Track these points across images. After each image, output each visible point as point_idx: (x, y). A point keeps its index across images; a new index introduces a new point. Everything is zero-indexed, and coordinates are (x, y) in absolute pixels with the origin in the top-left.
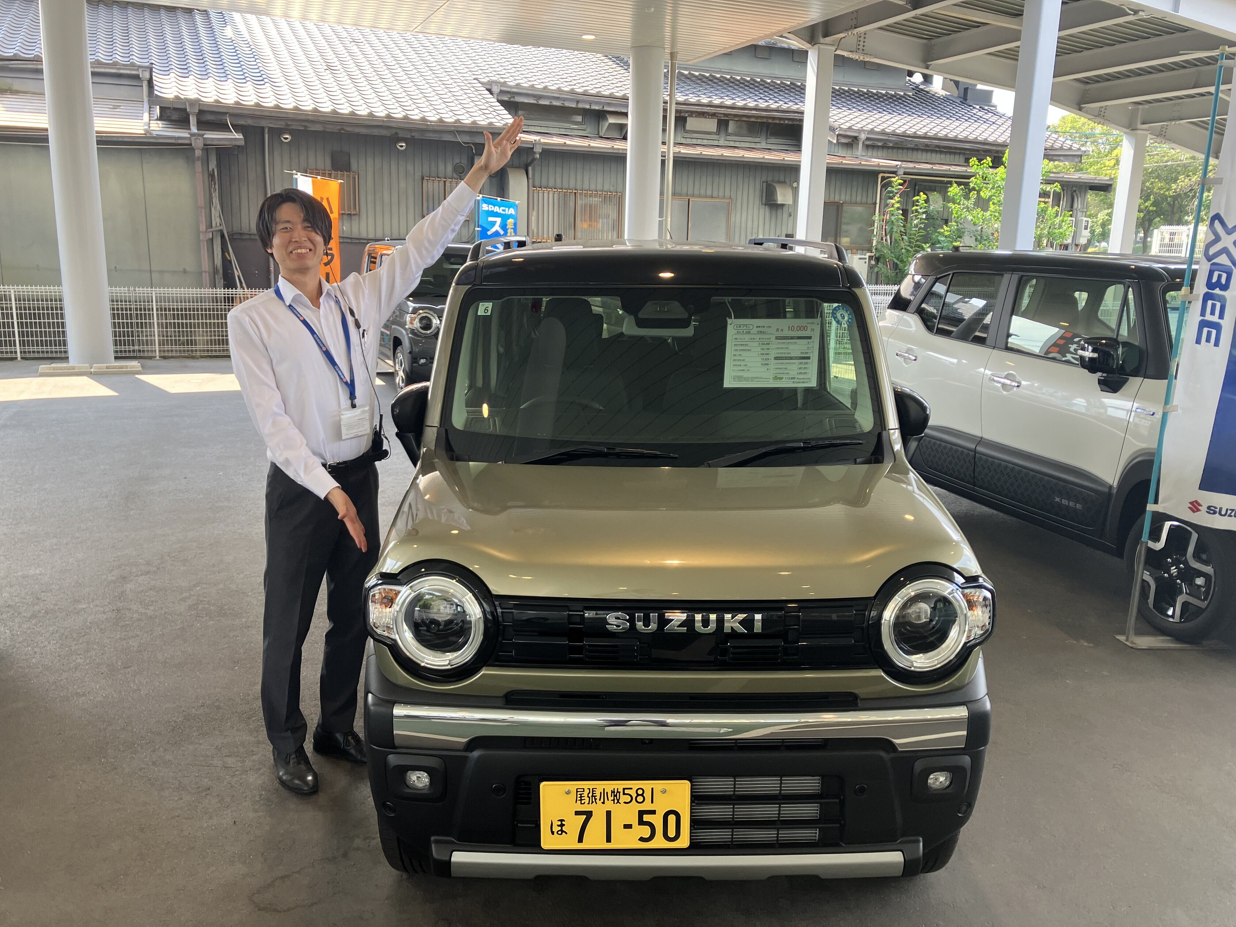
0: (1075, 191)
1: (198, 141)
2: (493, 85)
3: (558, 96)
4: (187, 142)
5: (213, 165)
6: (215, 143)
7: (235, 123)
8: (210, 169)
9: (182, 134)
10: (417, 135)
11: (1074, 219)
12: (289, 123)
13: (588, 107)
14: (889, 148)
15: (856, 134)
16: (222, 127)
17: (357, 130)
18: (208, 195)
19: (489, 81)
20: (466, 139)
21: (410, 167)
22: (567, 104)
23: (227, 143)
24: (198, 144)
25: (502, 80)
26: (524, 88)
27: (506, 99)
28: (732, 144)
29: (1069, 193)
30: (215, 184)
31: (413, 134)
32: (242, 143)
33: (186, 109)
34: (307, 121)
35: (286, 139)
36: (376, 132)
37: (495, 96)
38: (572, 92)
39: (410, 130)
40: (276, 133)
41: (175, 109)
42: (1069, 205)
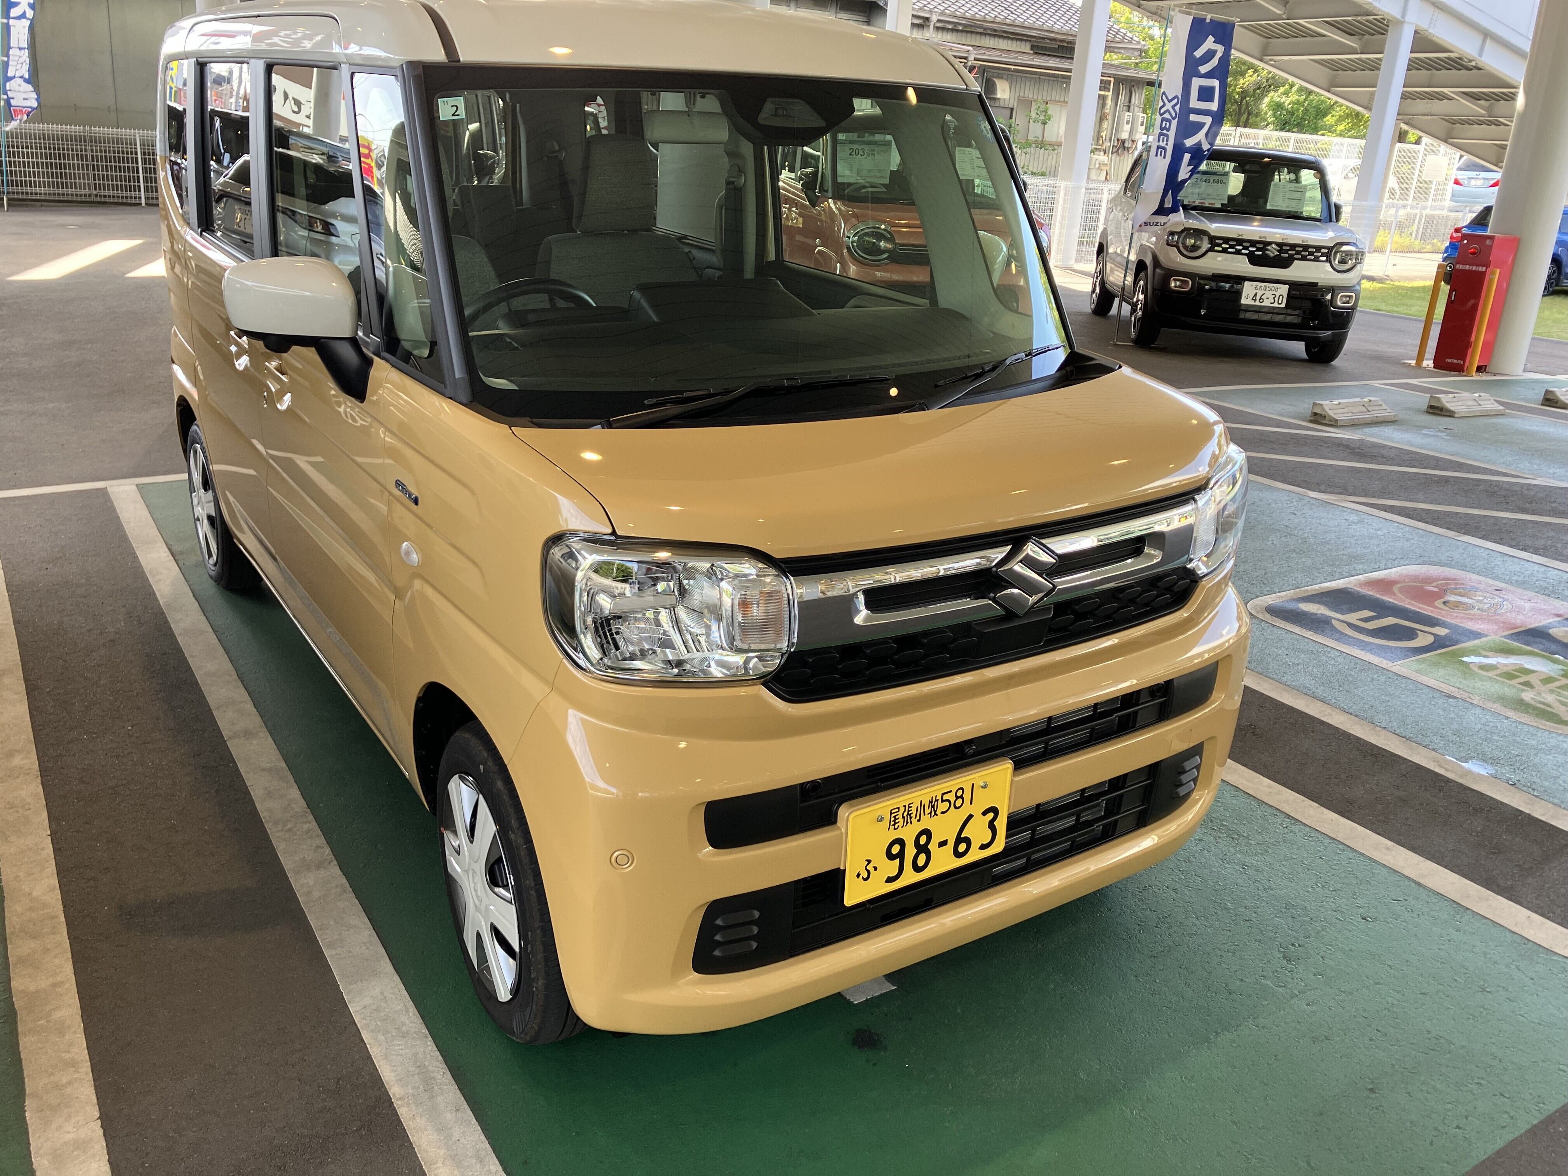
0: (1133, 86)
11: (1131, 114)
14: (958, 31)
15: (927, 15)
29: (1128, 88)
42: (1127, 100)
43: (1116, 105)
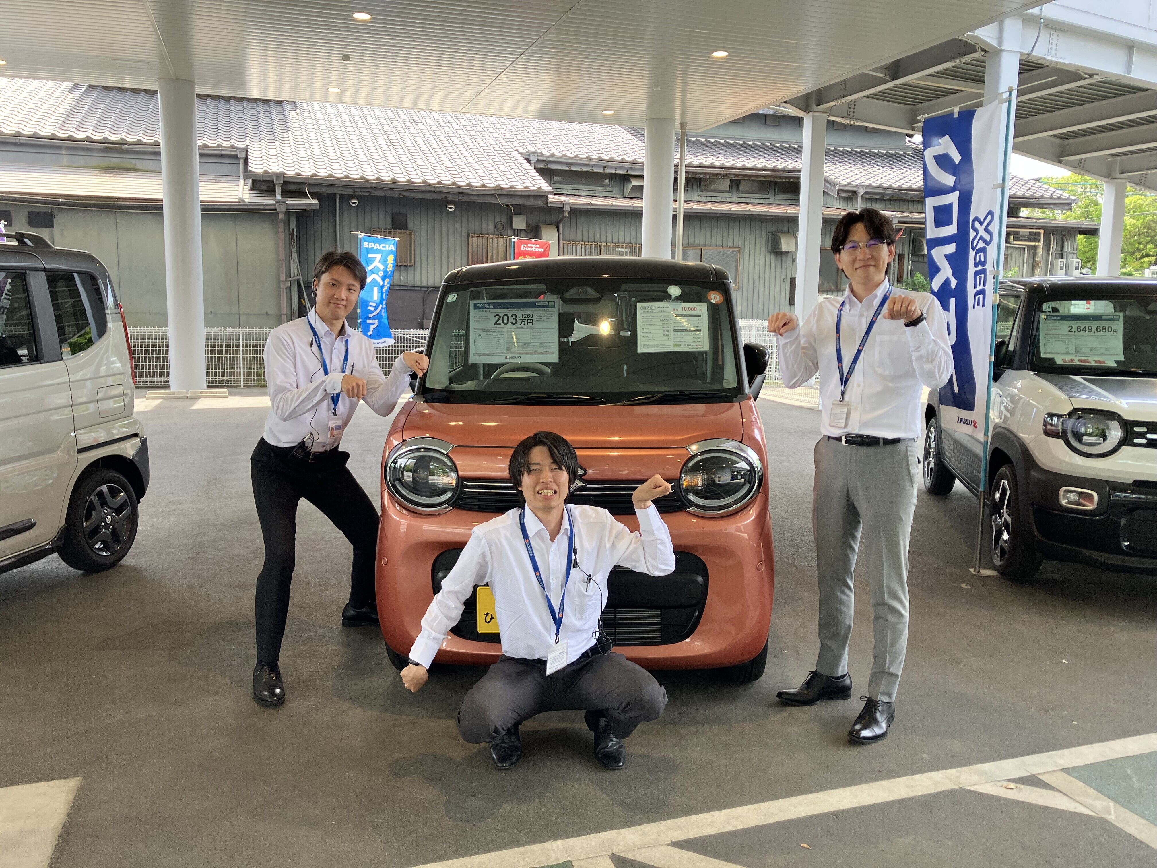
0: (1065, 235)
1: (282, 206)
2: (531, 155)
3: (587, 163)
4: (273, 207)
5: (293, 226)
6: (295, 207)
7: (312, 191)
8: (291, 229)
9: (270, 201)
10: (464, 199)
11: (1065, 261)
12: (356, 190)
13: (613, 172)
14: (886, 200)
15: (855, 189)
16: (302, 194)
17: (413, 195)
18: (288, 250)
19: (527, 152)
20: (506, 201)
21: (458, 226)
22: (595, 170)
23: (304, 207)
24: (282, 208)
25: (539, 151)
26: (558, 157)
27: (542, 166)
28: (743, 200)
29: (1059, 237)
30: (294, 241)
31: (460, 198)
32: (318, 207)
33: (272, 181)
34: (372, 188)
35: (354, 203)
36: (428, 196)
37: (533, 165)
38: (600, 159)
39: (458, 194)
40: (346, 198)
41: (264, 181)
42: (1059, 248)
43: (1048, 253)
